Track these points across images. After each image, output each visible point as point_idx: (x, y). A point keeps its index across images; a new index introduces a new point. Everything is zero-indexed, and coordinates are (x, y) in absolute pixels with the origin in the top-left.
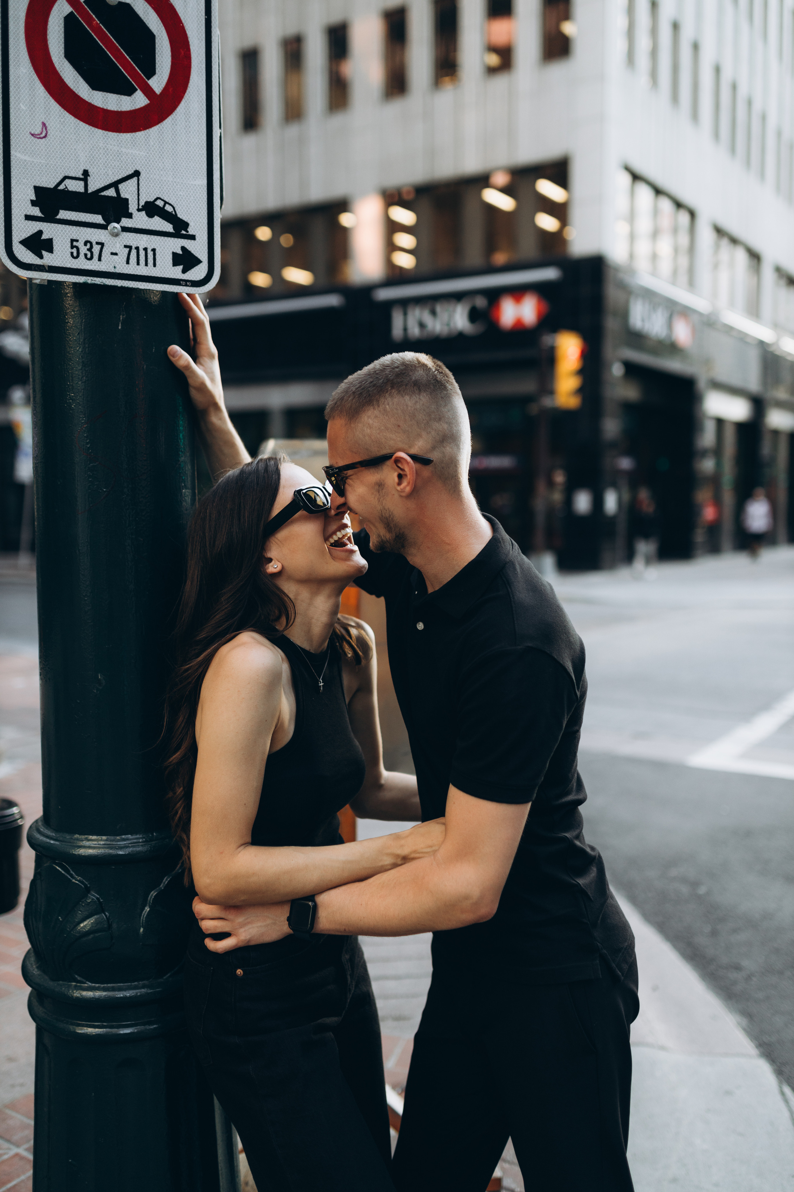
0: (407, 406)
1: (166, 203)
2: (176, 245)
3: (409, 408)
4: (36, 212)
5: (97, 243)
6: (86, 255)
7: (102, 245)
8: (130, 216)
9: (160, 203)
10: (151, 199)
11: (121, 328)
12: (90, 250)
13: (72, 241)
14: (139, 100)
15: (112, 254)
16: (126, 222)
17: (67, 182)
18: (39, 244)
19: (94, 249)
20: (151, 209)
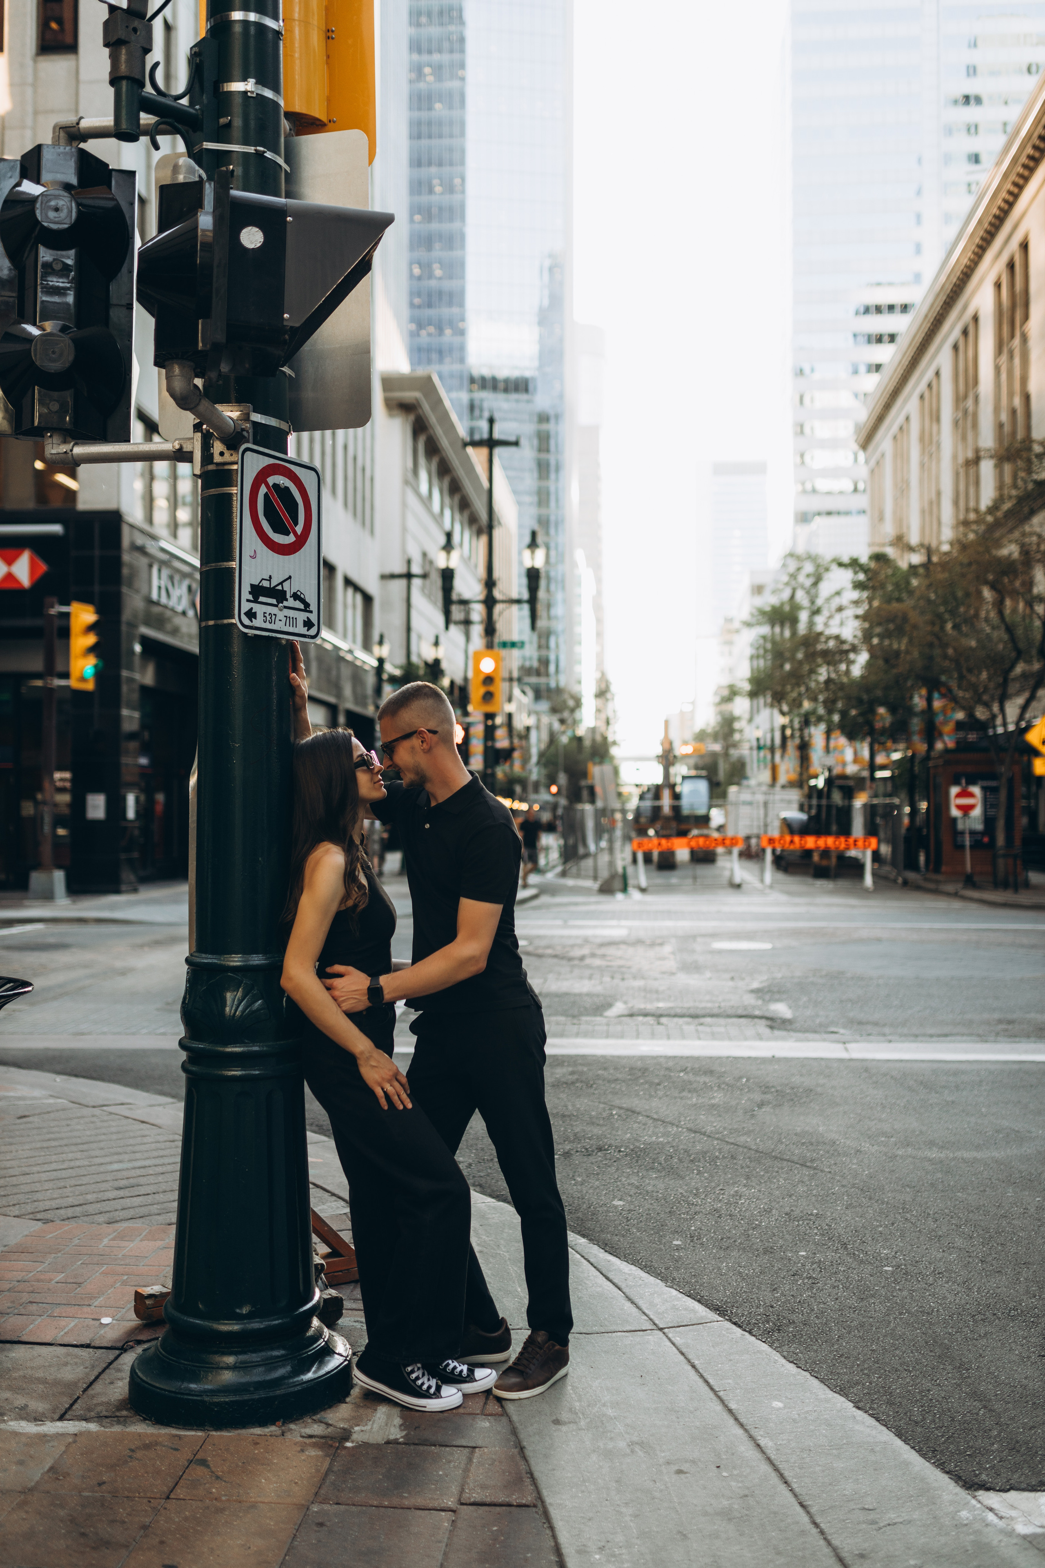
2: (305, 616)
3: (423, 706)
4: (251, 598)
5: (274, 614)
6: (269, 621)
8: (287, 600)
9: (299, 593)
10: (296, 591)
13: (264, 613)
14: (292, 538)
15: (280, 620)
16: (285, 603)
17: (263, 582)
18: (251, 615)
19: (272, 618)
20: (296, 596)
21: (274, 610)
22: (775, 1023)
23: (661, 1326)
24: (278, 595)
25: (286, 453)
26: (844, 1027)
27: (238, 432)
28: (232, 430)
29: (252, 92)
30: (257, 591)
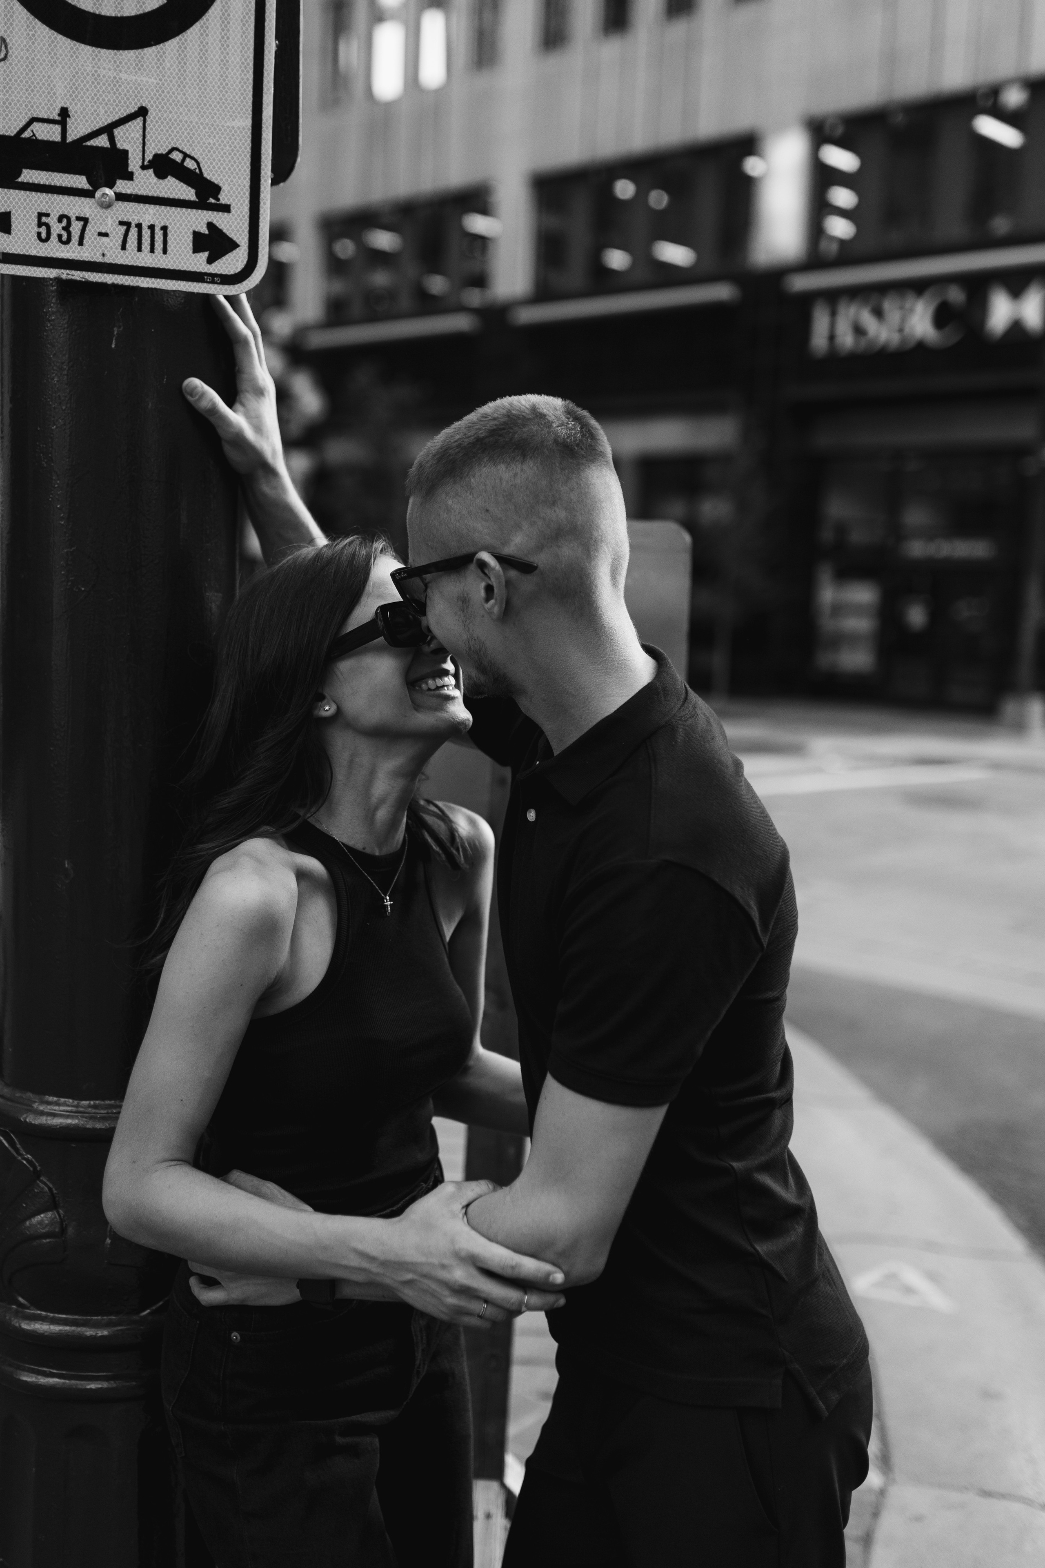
0: (501, 479)
1: (186, 156)
2: (199, 220)
3: (504, 484)
5: (78, 219)
6: (60, 236)
7: (85, 221)
8: (129, 176)
9: (177, 156)
10: (163, 150)
11: (115, 347)
12: (67, 228)
13: (40, 215)
15: (101, 234)
16: (122, 186)
17: (36, 126)
19: (72, 228)
20: (163, 166)
21: (81, 206)
24: (98, 164)
30: (13, 155)
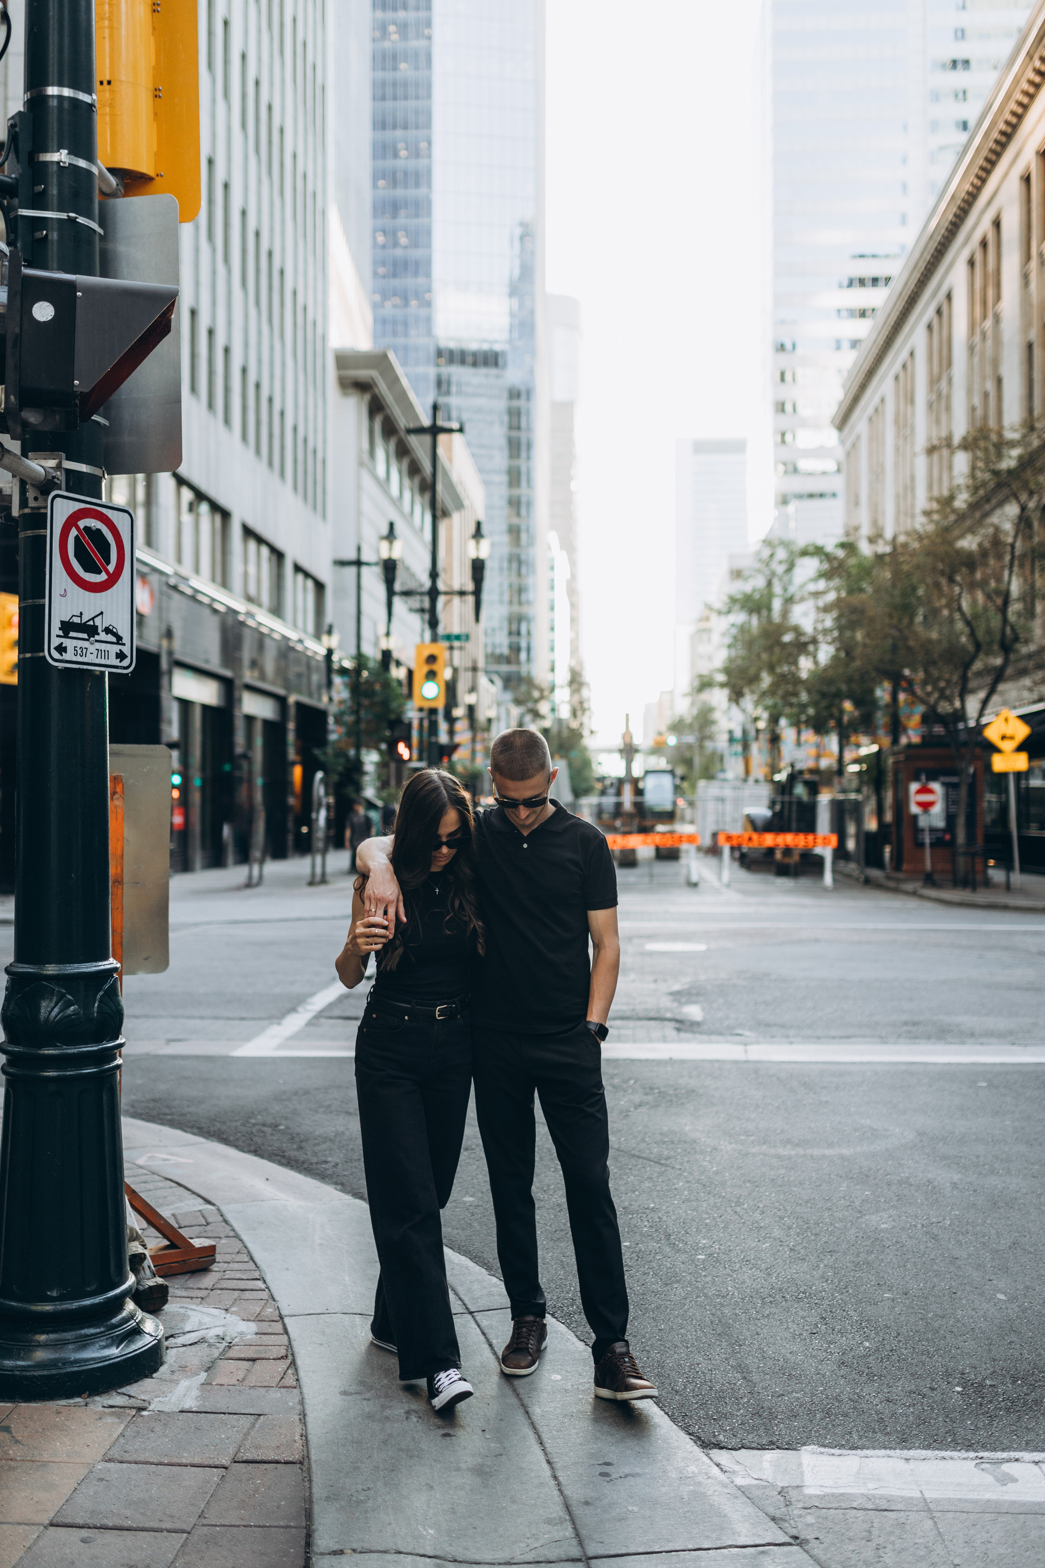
2: (116, 648)
4: (61, 633)
6: (80, 654)
7: (87, 649)
8: (98, 634)
9: (111, 628)
10: (108, 626)
13: (75, 647)
14: (103, 577)
15: (91, 653)
16: (97, 637)
17: (74, 618)
18: (61, 649)
19: (83, 651)
20: (108, 631)
21: (86, 644)
22: (683, 1025)
23: (472, 1310)
24: (90, 630)
25: (101, 498)
26: (751, 1029)
27: (49, 480)
28: (43, 478)
29: (65, 163)
30: (67, 627)
